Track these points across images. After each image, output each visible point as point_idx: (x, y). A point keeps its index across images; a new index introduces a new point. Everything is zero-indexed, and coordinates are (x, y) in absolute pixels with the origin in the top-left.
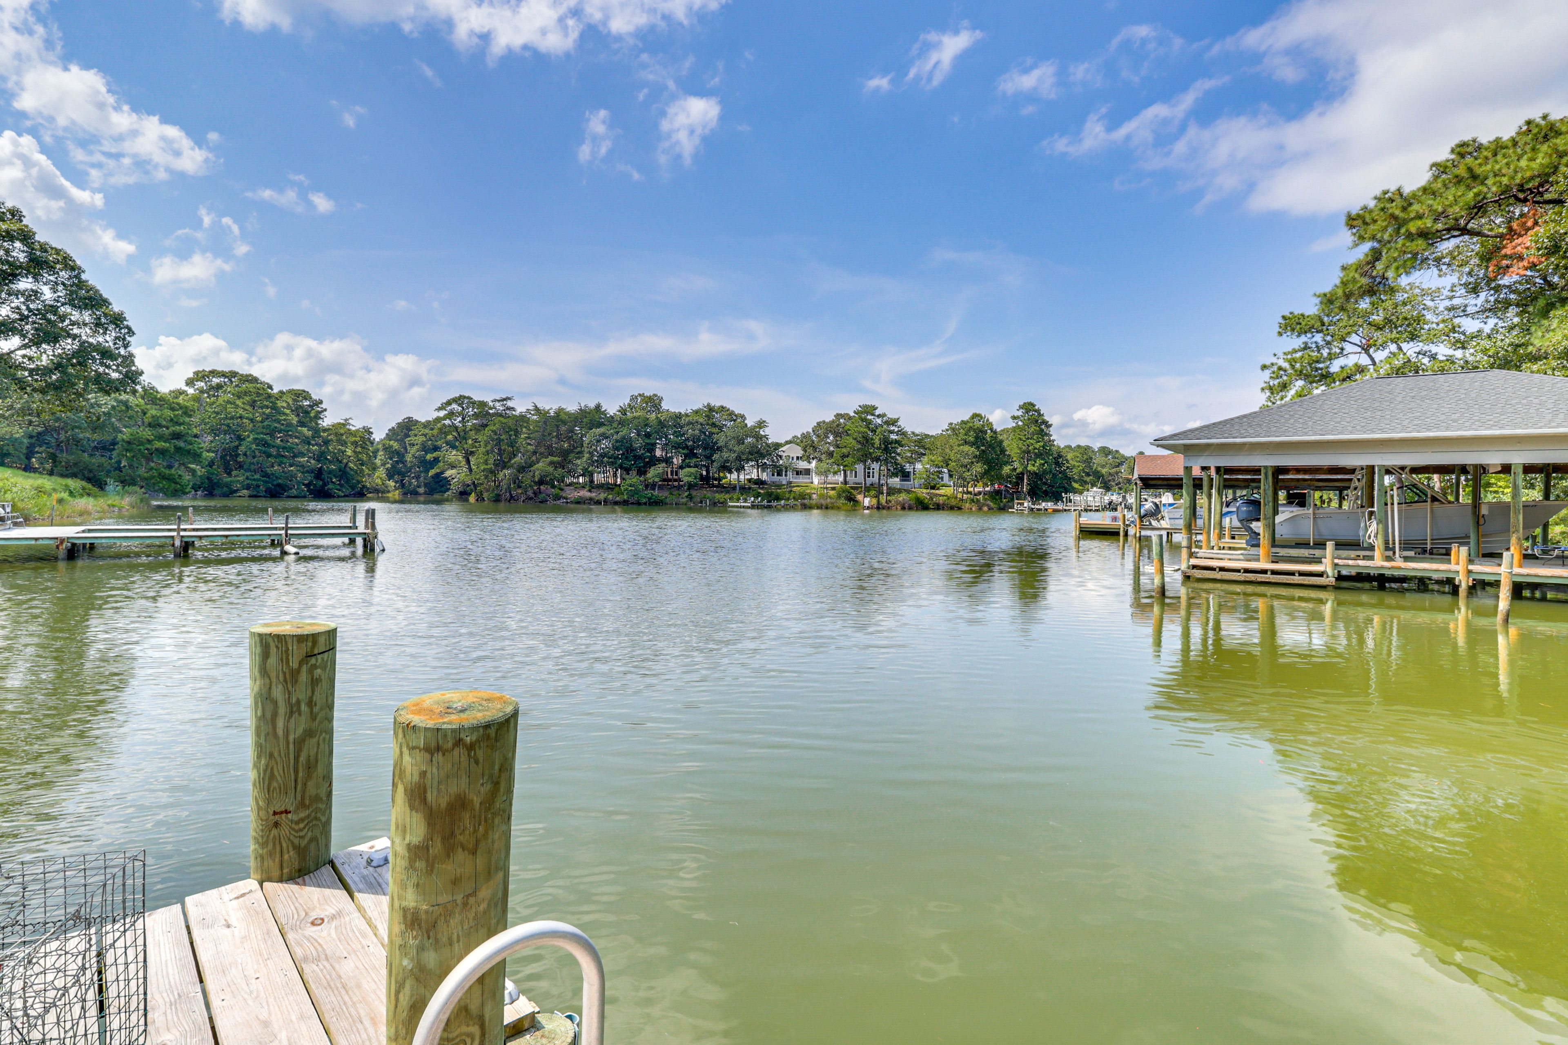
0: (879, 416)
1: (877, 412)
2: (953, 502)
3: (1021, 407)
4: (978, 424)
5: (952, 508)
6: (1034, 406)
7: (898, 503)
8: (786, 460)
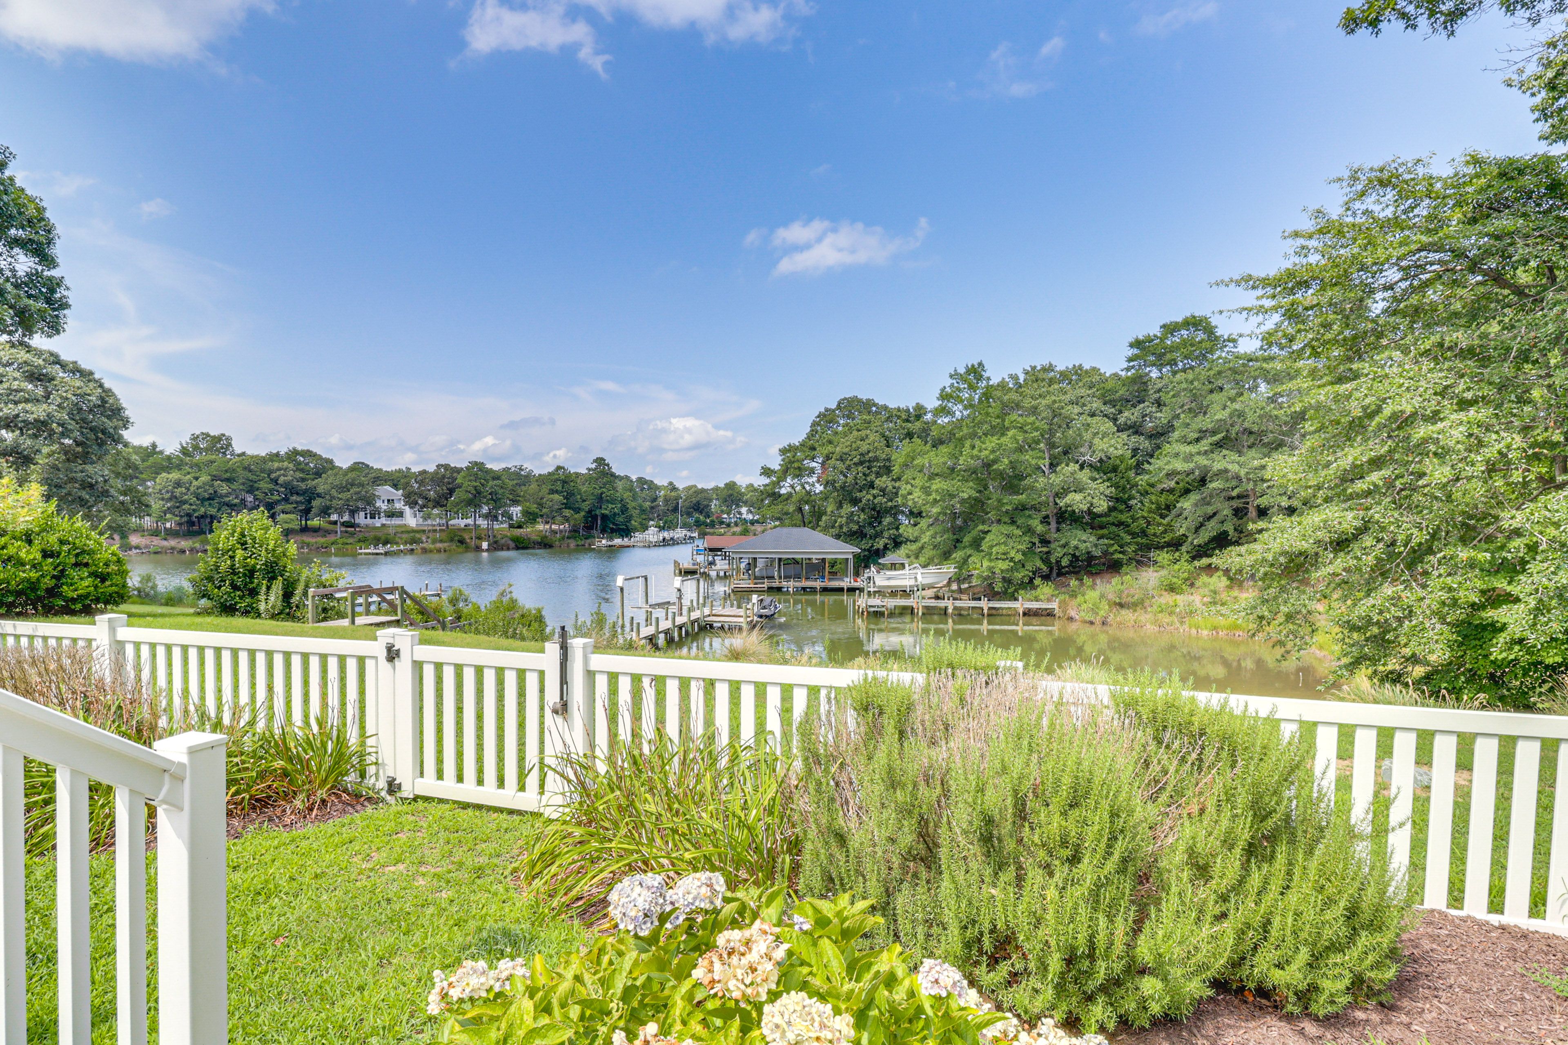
0: (487, 471)
1: (485, 468)
2: (546, 541)
3: (595, 461)
4: (562, 475)
5: (545, 546)
6: (604, 460)
8: (379, 504)
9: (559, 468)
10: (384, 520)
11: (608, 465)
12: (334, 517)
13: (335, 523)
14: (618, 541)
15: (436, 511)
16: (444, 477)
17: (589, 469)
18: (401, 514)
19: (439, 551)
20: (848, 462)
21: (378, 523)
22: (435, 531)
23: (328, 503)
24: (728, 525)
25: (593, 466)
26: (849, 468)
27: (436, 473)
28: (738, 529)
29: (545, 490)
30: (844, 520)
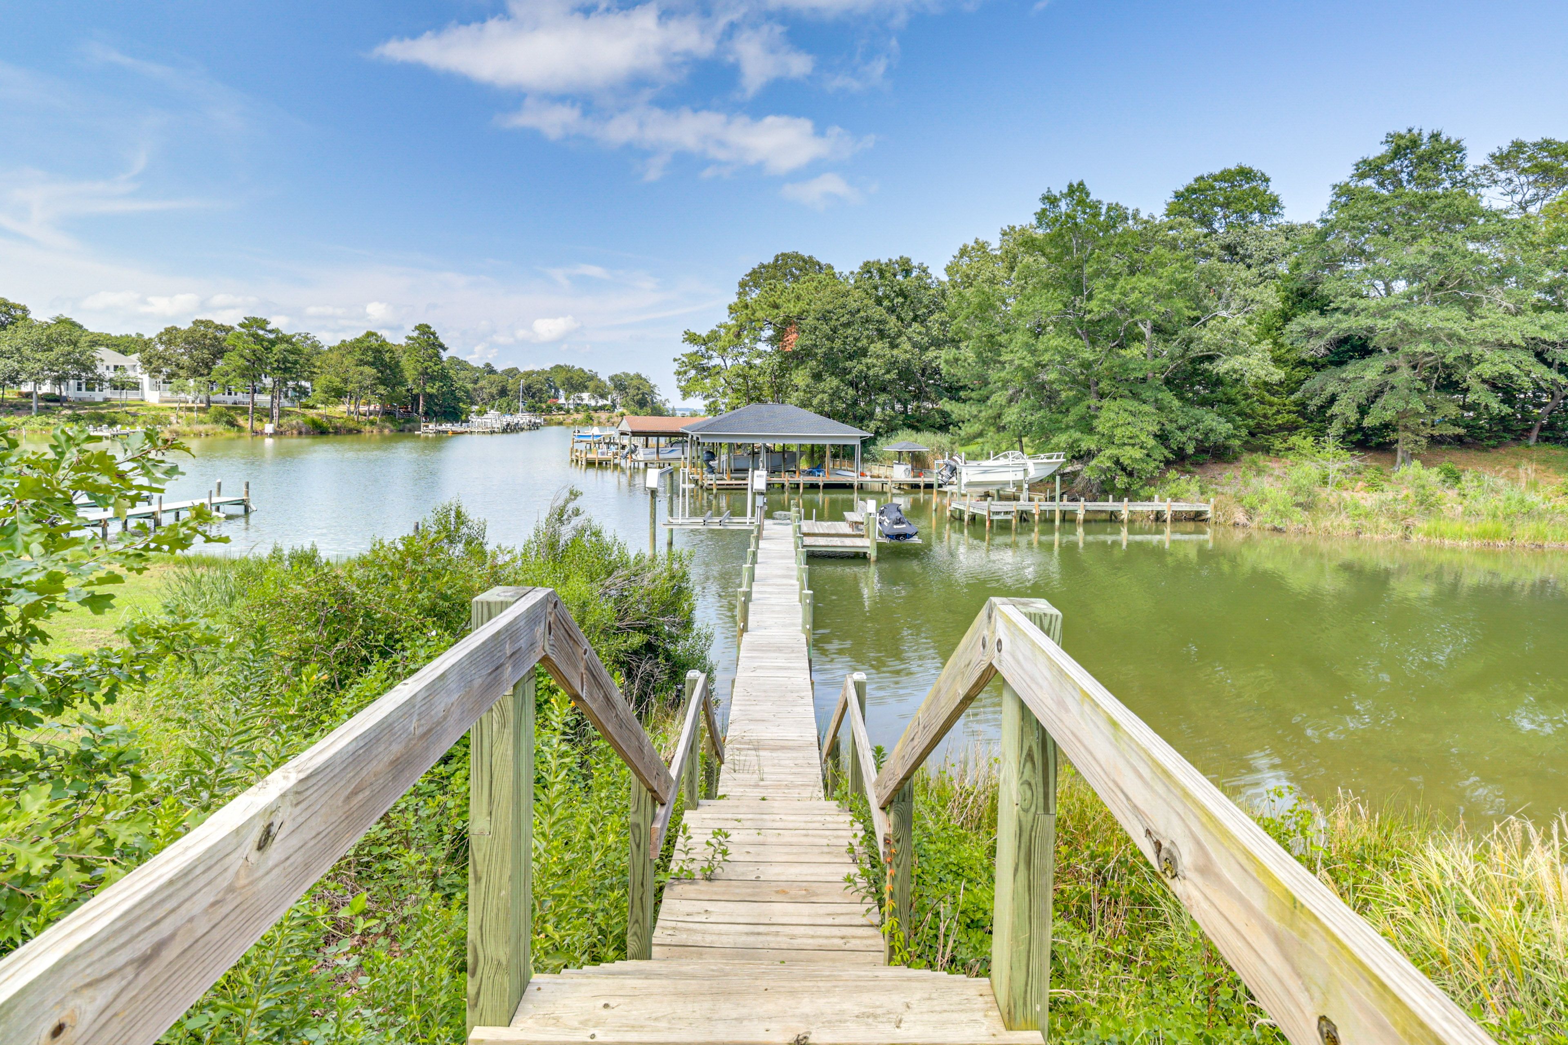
0: (271, 331)
1: (269, 327)
2: (351, 425)
3: (416, 328)
4: (375, 344)
5: (350, 431)
6: (429, 327)
7: (292, 428)
8: (100, 370)
9: (370, 334)
10: (108, 393)
11: (434, 334)
12: (27, 388)
13: (28, 395)
14: (447, 426)
15: (191, 382)
16: (205, 336)
17: (409, 338)
18: (136, 387)
19: (199, 435)
20: (833, 323)
21: (98, 396)
22: (190, 409)
23: (17, 366)
24: (568, 412)
25: (415, 334)
26: (834, 330)
27: (192, 331)
28: (580, 416)
29: (349, 361)
30: (826, 397)
